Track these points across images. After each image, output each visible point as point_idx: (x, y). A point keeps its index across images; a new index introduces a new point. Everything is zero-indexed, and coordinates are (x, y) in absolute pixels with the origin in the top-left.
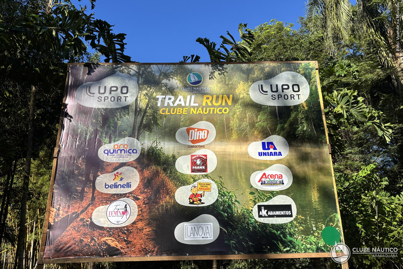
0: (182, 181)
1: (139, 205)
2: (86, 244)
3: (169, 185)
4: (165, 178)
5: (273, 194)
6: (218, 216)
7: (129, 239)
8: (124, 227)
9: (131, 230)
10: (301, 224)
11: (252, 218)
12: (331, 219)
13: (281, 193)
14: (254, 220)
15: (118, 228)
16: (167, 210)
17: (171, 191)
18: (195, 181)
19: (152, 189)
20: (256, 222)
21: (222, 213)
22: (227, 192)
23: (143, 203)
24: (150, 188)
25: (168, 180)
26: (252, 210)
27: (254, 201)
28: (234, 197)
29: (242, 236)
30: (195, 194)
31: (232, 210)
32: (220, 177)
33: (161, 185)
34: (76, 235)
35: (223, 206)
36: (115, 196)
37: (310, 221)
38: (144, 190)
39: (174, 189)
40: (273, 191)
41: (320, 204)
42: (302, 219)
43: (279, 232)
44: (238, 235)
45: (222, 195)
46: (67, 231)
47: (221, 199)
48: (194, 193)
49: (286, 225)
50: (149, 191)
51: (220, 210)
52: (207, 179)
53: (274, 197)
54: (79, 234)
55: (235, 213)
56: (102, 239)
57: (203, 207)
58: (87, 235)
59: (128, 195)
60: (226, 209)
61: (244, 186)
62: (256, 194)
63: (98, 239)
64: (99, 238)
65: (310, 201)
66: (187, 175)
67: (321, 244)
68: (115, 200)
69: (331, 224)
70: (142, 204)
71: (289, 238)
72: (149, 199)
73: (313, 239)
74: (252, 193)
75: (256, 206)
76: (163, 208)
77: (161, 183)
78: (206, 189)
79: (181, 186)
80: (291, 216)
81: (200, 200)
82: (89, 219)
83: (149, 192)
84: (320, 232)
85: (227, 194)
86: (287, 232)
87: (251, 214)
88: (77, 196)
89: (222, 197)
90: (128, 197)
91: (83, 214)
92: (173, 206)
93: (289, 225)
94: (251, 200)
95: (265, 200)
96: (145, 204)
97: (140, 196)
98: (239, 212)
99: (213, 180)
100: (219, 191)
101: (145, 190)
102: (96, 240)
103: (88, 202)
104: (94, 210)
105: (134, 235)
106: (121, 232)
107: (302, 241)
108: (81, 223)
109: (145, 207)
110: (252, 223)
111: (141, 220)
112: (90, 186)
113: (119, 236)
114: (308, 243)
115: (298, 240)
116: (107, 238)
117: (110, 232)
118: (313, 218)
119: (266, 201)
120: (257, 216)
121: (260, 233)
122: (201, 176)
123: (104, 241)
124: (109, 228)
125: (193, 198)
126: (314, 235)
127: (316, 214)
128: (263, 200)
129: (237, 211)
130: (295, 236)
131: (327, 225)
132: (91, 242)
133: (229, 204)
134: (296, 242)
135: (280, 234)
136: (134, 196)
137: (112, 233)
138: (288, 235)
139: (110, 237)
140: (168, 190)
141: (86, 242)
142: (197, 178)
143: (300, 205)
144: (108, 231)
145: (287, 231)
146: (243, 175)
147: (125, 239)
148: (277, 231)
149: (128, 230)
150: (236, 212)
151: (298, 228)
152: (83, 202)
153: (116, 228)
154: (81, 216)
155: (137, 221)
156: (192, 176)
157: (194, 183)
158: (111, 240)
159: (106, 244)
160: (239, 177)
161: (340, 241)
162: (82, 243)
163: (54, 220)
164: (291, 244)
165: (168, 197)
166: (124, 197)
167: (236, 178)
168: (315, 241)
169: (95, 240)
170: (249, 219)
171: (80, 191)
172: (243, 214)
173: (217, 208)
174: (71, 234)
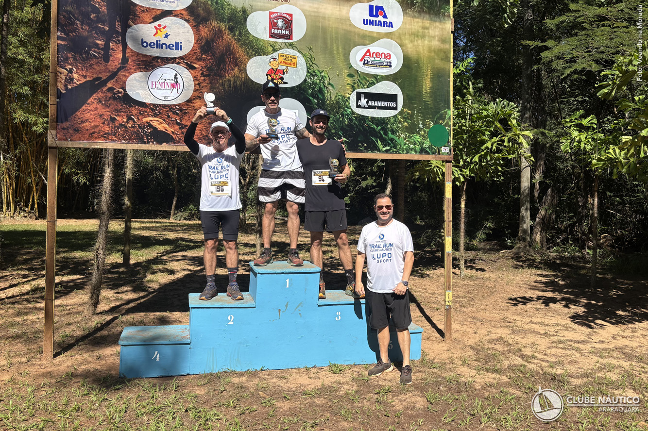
0: (257, 49)
1: (195, 77)
2: (121, 125)
3: (238, 52)
4: (232, 42)
5: (378, 79)
6: (306, 103)
7: (184, 122)
8: (175, 105)
9: (186, 110)
10: (406, 119)
11: (348, 108)
12: (442, 115)
13: (387, 78)
14: (350, 110)
15: (166, 106)
16: (235, 87)
17: (241, 62)
18: (275, 50)
19: (213, 55)
20: (353, 113)
21: (311, 98)
22: (318, 71)
23: (201, 74)
24: (211, 54)
25: (236, 45)
26: (349, 98)
27: (353, 86)
28: (328, 78)
29: (334, 129)
30: (275, 69)
31: (323, 95)
32: (310, 49)
33: (226, 51)
34: (104, 110)
35: (313, 90)
36: (159, 60)
37: (418, 116)
38: (202, 55)
39: (245, 59)
40: (378, 75)
41: (431, 97)
42: (408, 114)
43: (379, 128)
44: (329, 127)
45: (312, 75)
46: (88, 104)
47: (310, 80)
48: (273, 67)
49: (388, 119)
50: (208, 58)
51: (308, 94)
52: (292, 50)
53: (377, 82)
54: (108, 110)
55: (327, 100)
56: (145, 120)
57: (286, 88)
58: (121, 112)
59: (177, 60)
60: (316, 94)
61: (341, 65)
62: (355, 78)
63: (138, 118)
64: (140, 117)
65: (420, 92)
66: (263, 40)
67: (427, 144)
68: (159, 66)
69: (441, 121)
70: (199, 75)
71: (390, 135)
72: (209, 69)
73: (418, 138)
74: (350, 76)
75: (355, 93)
76: (230, 84)
77: (226, 49)
78: (290, 64)
79: (256, 56)
80: (396, 109)
81: (282, 79)
82: (121, 90)
83: (208, 60)
84: (427, 130)
85: (318, 73)
86: (388, 128)
87: (347, 103)
88: (99, 53)
89: (312, 78)
90: (178, 63)
91: (112, 81)
92: (244, 83)
93: (392, 120)
94: (348, 84)
95: (366, 86)
96: (204, 76)
97: (196, 64)
98: (333, 99)
99: (299, 52)
100: (307, 69)
101: (204, 56)
102: (135, 120)
103: (117, 64)
104: (128, 77)
105: (191, 117)
106: (171, 111)
107: (405, 139)
108: (109, 95)
109: (204, 80)
110: (347, 115)
111: (200, 97)
112: (118, 40)
113: (169, 117)
114: (411, 143)
115: (401, 138)
116: (151, 118)
117: (155, 110)
118: (421, 113)
119: (368, 87)
120: (355, 105)
121: (357, 127)
122: (283, 45)
123: (147, 122)
124: (153, 104)
125: (272, 75)
126: (419, 134)
127: (425, 109)
128: (364, 86)
129: (331, 97)
130: (398, 134)
131: (436, 123)
132: (127, 122)
133: (320, 87)
134: (398, 140)
135: (380, 130)
136: (187, 63)
137: (159, 112)
138: (389, 132)
139: (155, 117)
140: (237, 59)
141: (121, 122)
142: (277, 47)
143: (407, 96)
144: (152, 109)
145: (389, 126)
146: (340, 50)
147: (178, 121)
148: (377, 127)
149: (181, 110)
150: (329, 98)
151: (402, 124)
152: (109, 64)
153: (165, 106)
154: (109, 85)
155: (194, 99)
156: (271, 43)
157: (274, 54)
158: (157, 121)
159: (151, 126)
160: (335, 52)
161: (448, 142)
162: (114, 122)
163: (66, 86)
164: (392, 142)
165: (236, 69)
166: (173, 63)
167: (331, 53)
168: (420, 141)
169: (133, 120)
170: (344, 108)
171: (102, 47)
172: (338, 102)
173: (305, 91)
174: (96, 109)
